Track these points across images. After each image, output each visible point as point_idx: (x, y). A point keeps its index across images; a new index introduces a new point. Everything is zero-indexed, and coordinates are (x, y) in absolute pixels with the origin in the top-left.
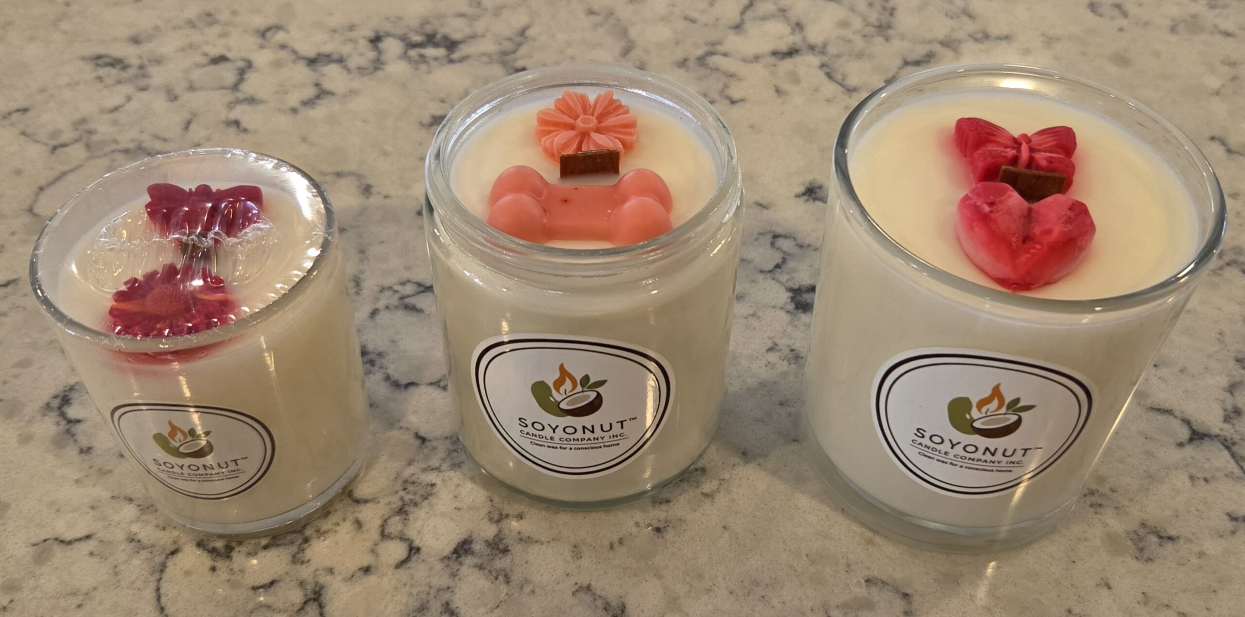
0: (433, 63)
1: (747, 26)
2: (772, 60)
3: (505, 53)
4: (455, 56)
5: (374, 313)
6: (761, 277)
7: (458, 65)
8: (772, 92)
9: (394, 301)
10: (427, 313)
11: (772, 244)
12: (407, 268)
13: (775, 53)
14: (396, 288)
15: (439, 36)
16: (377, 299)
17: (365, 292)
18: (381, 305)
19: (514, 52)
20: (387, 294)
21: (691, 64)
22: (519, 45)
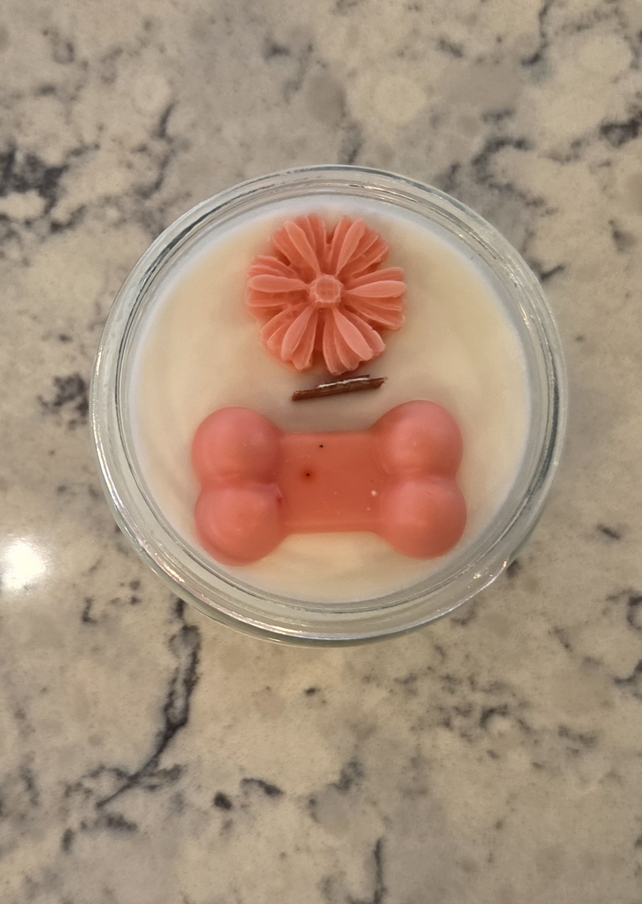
0: (28, 236)
1: (553, 54)
2: (599, 150)
3: (144, 193)
4: (60, 213)
5: (68, 839)
6: (616, 694)
7: (69, 233)
8: (606, 240)
9: (91, 814)
10: (142, 828)
11: (630, 619)
12: (96, 741)
13: (606, 129)
14: (88, 784)
15: (20, 157)
16: (64, 812)
17: (46, 799)
18: (74, 822)
19: (158, 185)
20: (77, 798)
21: (465, 177)
22: (164, 163)
